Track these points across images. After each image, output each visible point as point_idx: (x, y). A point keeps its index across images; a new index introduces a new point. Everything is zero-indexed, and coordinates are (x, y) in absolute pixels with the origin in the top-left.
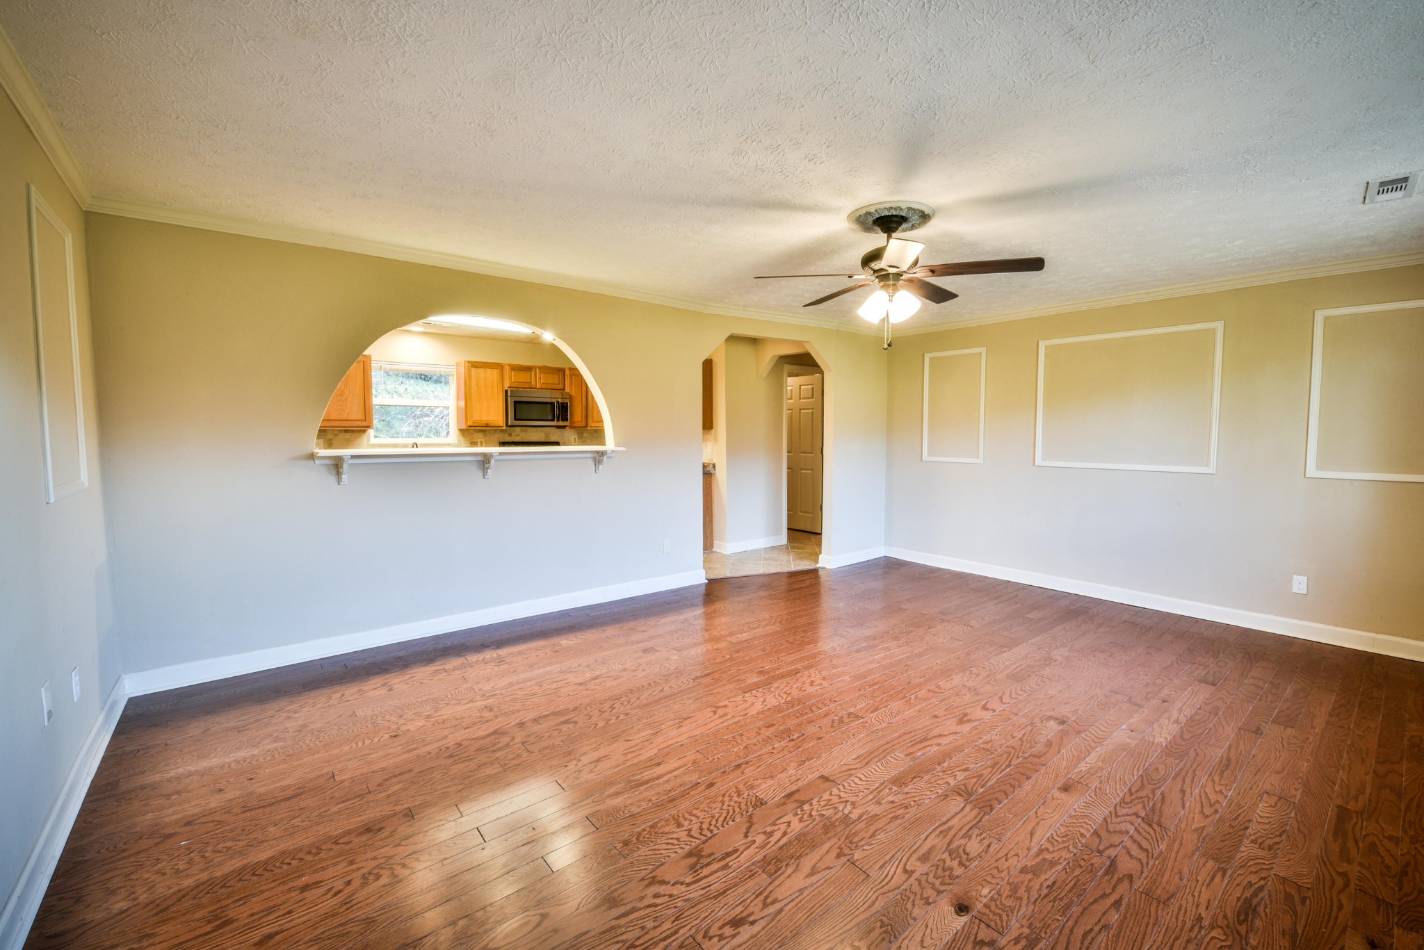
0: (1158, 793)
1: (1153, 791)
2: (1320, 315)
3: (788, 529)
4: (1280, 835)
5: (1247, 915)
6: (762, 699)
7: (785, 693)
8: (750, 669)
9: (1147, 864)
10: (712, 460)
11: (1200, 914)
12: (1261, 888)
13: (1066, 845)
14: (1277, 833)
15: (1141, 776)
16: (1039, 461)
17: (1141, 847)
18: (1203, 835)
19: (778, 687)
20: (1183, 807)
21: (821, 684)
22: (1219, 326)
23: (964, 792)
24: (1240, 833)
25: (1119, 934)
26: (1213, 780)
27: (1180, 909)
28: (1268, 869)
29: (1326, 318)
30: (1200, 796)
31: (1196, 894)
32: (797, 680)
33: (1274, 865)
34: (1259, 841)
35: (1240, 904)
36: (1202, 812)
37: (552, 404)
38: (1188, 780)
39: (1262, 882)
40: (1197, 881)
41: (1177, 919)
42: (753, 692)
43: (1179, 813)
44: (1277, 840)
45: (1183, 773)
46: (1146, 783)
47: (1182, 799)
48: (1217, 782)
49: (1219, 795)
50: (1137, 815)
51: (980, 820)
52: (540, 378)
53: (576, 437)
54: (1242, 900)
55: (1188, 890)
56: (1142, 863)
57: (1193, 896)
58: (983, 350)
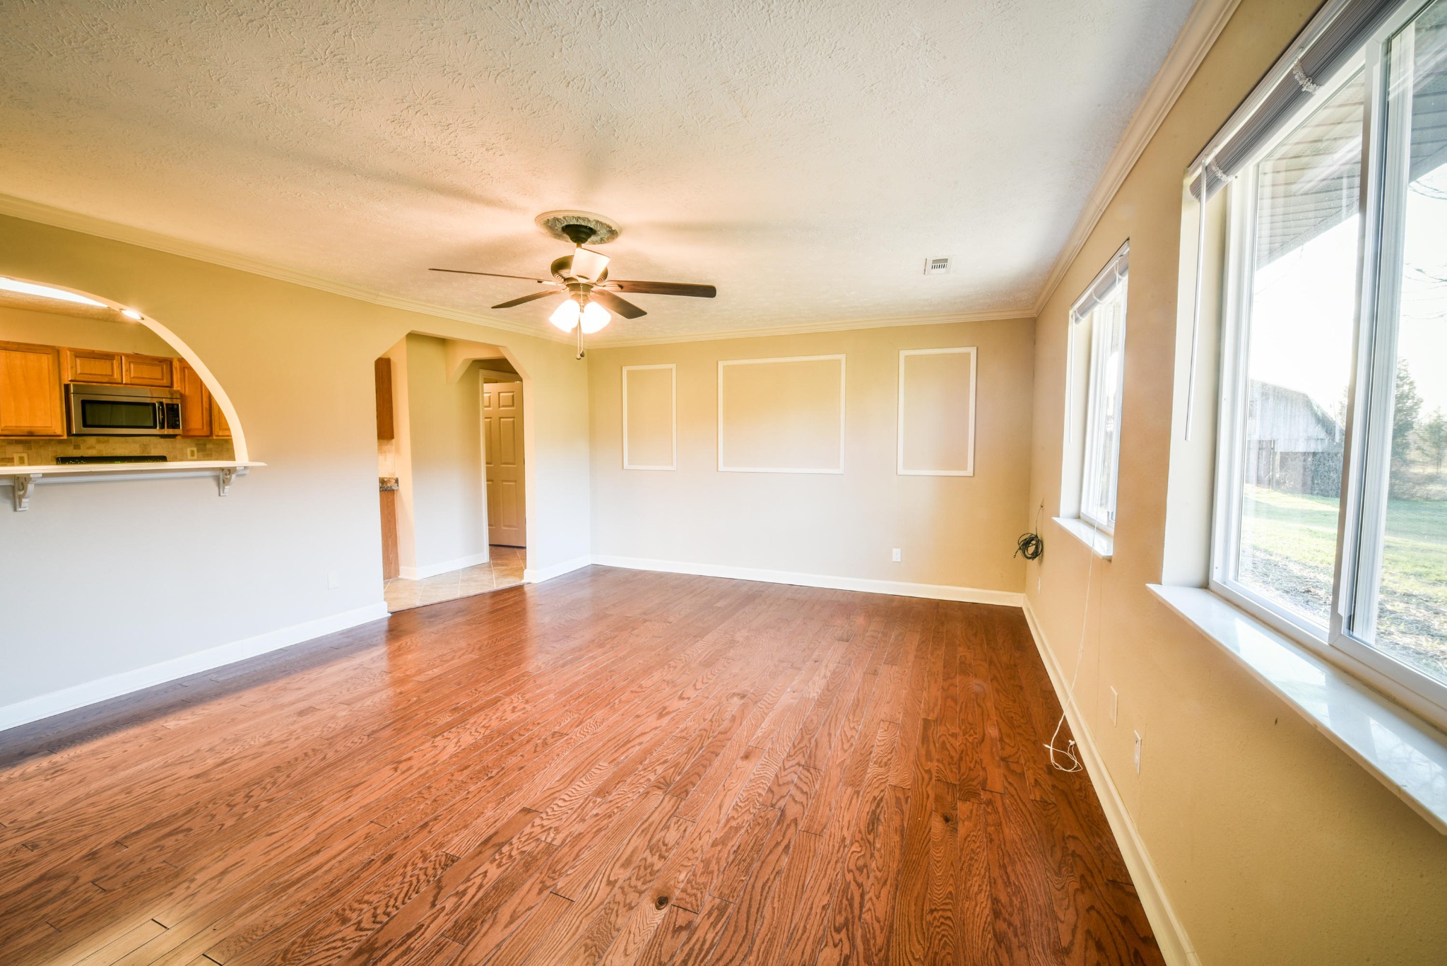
0: (813, 741)
1: (810, 739)
2: (903, 354)
3: (490, 545)
4: (891, 753)
5: (873, 824)
6: (456, 740)
7: (484, 727)
8: (441, 708)
9: (807, 805)
10: (394, 474)
11: (844, 835)
12: (881, 799)
13: (748, 808)
14: (889, 751)
15: (801, 729)
16: (721, 468)
17: (802, 792)
18: (844, 767)
19: (475, 722)
20: (830, 748)
21: (524, 708)
22: (842, 357)
23: (663, 785)
24: (867, 759)
25: (788, 875)
26: (849, 719)
27: (830, 836)
28: (885, 782)
29: (906, 357)
30: (841, 735)
31: (841, 820)
32: (498, 709)
33: (888, 778)
34: (879, 761)
35: (869, 817)
36: (843, 748)
37: (154, 405)
38: (833, 724)
39: (882, 794)
40: (841, 807)
41: (829, 845)
42: (445, 734)
43: (827, 754)
44: (889, 757)
45: (829, 719)
46: (804, 734)
47: (829, 741)
48: (851, 721)
49: (853, 730)
50: (799, 764)
51: (678, 808)
52: (129, 370)
53: (195, 449)
54: (870, 814)
55: (835, 818)
56: (803, 806)
57: (839, 821)
58: (673, 366)
